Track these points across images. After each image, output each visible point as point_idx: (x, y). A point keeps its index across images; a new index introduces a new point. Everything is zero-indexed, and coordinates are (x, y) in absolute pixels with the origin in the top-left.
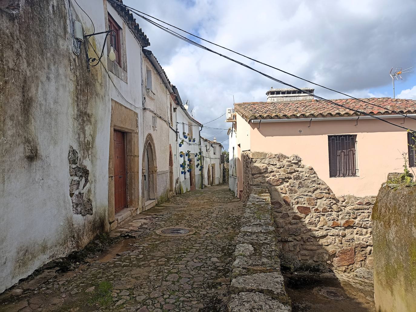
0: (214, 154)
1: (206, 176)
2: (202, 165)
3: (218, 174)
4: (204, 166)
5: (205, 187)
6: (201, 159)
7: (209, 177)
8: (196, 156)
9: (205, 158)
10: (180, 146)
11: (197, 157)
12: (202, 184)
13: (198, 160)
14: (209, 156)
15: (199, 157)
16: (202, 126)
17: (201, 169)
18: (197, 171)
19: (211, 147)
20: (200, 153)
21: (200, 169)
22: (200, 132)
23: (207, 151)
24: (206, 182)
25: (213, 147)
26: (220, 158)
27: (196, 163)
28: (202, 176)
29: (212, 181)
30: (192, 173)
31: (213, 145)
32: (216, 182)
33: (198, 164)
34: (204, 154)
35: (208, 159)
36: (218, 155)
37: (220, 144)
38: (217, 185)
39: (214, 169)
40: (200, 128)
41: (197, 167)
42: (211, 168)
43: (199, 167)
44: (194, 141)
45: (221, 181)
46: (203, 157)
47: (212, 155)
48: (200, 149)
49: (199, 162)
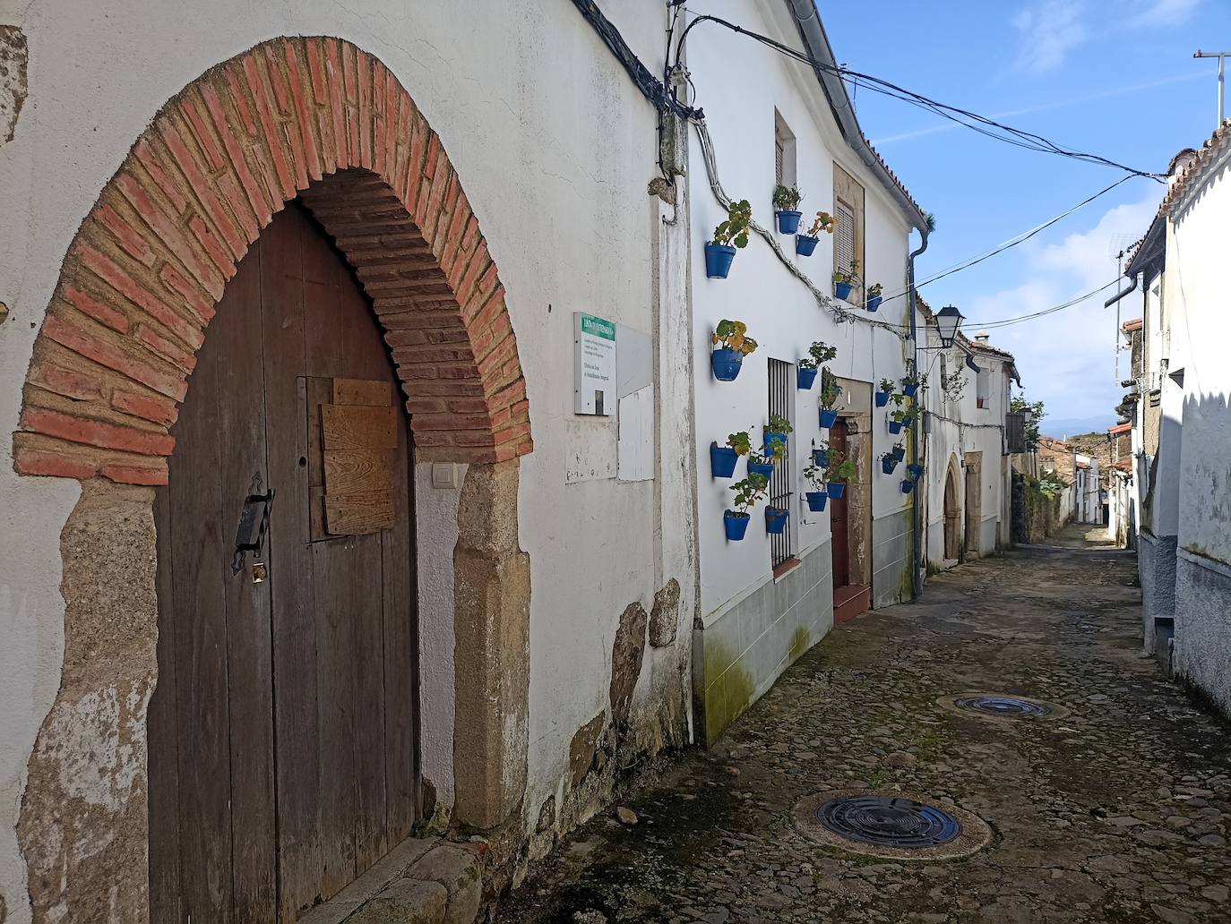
0: (980, 404)
1: (935, 514)
2: (920, 455)
3: (992, 505)
4: (930, 463)
5: (932, 571)
6: (913, 421)
7: (950, 515)
8: (881, 401)
9: (933, 421)
10: (717, 261)
11: (891, 407)
12: (916, 561)
13: (894, 428)
14: (952, 410)
15: (903, 408)
16: (926, 227)
17: (911, 486)
18: (885, 497)
19: (967, 369)
20: (911, 386)
21: (905, 482)
22: (910, 264)
23: (944, 386)
24: (935, 547)
25: (977, 370)
26: (1004, 425)
27: (883, 444)
28: (915, 517)
29: (963, 533)
30: (856, 504)
31: (977, 361)
32: (985, 541)
33: (897, 454)
34: (931, 397)
35: (950, 430)
36: (996, 415)
37: (1008, 360)
38: (989, 556)
39: (973, 479)
40: (915, 240)
41: (888, 469)
42: (962, 471)
43: (900, 468)
44: (873, 301)
45: (1005, 537)
46: (926, 414)
47: (968, 411)
48: (912, 363)
49: (902, 438)
